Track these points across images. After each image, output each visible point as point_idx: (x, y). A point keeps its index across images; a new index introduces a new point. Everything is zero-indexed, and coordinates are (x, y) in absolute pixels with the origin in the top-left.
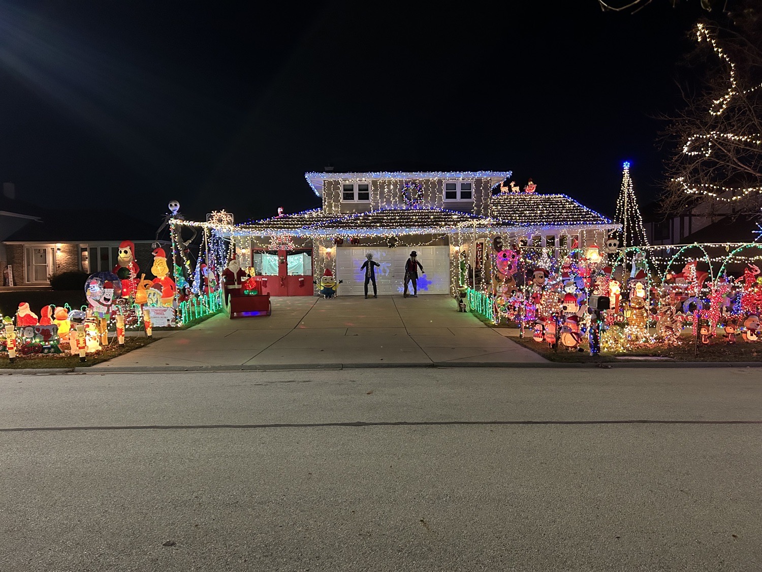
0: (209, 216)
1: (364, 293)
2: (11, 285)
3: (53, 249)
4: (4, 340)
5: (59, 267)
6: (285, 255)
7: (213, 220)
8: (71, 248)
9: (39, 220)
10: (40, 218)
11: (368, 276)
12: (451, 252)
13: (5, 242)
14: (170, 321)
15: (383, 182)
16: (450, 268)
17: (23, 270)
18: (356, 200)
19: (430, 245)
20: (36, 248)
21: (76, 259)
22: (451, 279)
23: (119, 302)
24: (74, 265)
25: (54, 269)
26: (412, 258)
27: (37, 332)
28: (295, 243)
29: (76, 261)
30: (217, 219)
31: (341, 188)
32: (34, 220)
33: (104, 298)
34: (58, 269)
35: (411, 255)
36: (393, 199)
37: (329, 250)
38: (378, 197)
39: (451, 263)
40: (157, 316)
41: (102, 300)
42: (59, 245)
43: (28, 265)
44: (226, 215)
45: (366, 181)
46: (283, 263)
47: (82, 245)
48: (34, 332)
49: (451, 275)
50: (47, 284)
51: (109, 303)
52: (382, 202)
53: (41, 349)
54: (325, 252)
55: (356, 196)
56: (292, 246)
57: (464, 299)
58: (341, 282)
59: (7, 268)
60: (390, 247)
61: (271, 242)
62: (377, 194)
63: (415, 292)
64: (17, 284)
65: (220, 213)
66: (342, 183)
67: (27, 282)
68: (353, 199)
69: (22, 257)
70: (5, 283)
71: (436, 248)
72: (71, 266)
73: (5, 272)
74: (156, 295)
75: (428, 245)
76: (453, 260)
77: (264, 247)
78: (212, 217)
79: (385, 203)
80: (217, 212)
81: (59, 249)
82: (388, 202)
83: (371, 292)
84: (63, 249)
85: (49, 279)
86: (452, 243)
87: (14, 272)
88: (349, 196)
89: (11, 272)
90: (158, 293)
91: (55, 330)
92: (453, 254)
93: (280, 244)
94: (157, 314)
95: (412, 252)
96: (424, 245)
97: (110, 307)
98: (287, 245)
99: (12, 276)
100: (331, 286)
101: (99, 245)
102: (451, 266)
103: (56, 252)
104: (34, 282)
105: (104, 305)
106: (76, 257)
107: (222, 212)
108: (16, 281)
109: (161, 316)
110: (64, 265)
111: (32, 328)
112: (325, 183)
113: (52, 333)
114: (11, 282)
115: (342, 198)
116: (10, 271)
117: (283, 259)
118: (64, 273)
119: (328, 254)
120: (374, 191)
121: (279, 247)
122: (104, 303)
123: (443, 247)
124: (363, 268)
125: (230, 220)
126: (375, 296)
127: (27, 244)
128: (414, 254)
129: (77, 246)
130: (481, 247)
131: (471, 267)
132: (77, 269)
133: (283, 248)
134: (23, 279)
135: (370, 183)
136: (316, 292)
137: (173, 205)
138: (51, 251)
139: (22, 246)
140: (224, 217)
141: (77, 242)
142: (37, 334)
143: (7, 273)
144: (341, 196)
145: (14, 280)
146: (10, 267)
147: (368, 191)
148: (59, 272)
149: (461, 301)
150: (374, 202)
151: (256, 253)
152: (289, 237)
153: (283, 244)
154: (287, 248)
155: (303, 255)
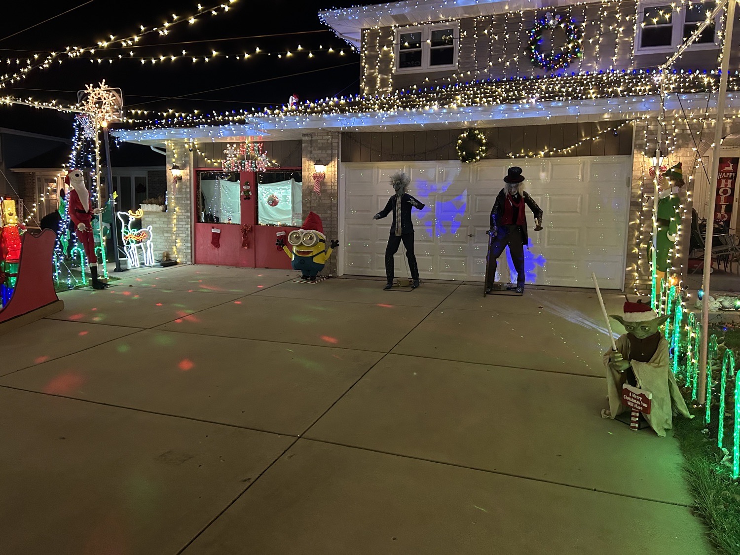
0: (81, 95)
1: (383, 272)
6: (252, 182)
7: (88, 103)
11: (397, 235)
12: (637, 173)
13: (11, 169)
15: (485, 21)
16: (630, 220)
18: (426, 66)
19: (575, 154)
22: (630, 249)
26: (510, 188)
28: (270, 156)
31: (396, 43)
32: (64, 143)
35: (506, 180)
37: (320, 169)
39: (635, 205)
44: (108, 91)
45: (447, 21)
46: (249, 198)
49: (630, 237)
54: (314, 174)
55: (426, 58)
56: (264, 163)
57: (641, 370)
60: (464, 160)
61: (227, 155)
62: (471, 49)
63: (521, 279)
65: (98, 89)
66: (398, 31)
68: (420, 65)
71: (592, 164)
75: (569, 155)
76: (642, 196)
77: (215, 164)
78: (85, 97)
80: (93, 88)
83: (402, 270)
86: (641, 147)
88: (410, 58)
92: (641, 178)
93: (242, 158)
95: (510, 171)
96: (556, 155)
98: (256, 159)
102: (632, 213)
107: (102, 86)
112: (363, 35)
115: (398, 64)
117: (248, 191)
119: (320, 178)
120: (464, 42)
121: (241, 164)
123: (614, 158)
125: (113, 101)
126: (415, 281)
128: (515, 176)
130: (731, 168)
131: (700, 216)
133: (248, 167)
135: (456, 25)
140: (105, 96)
144: (395, 59)
147: (451, 43)
149: (630, 377)
151: (204, 178)
152: (260, 143)
153: (248, 158)
154: (256, 167)
155: (293, 183)
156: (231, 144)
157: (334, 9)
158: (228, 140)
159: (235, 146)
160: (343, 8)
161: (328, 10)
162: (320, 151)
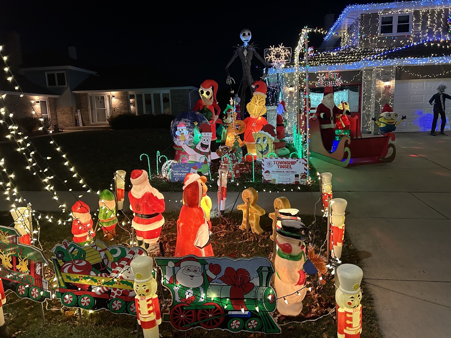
0: (267, 51)
2: (81, 125)
3: (109, 96)
4: (125, 287)
5: (114, 110)
7: (271, 55)
8: (122, 95)
9: (96, 74)
10: (96, 73)
13: (74, 92)
14: (300, 177)
15: (426, 12)
17: (88, 114)
18: (395, 33)
20: (96, 96)
21: (127, 104)
23: (222, 149)
24: (125, 109)
25: (111, 112)
27: (212, 276)
28: (343, 79)
29: (127, 106)
30: (275, 54)
31: (380, 22)
32: (93, 74)
33: (202, 144)
34: (114, 112)
36: (436, 30)
37: (387, 84)
38: (420, 28)
40: (282, 169)
41: (198, 147)
42: (114, 93)
43: (92, 109)
44: (284, 49)
45: (407, 11)
47: (131, 92)
48: (204, 275)
50: (107, 125)
51: (208, 150)
52: (424, 34)
53: (222, 319)
54: (383, 86)
55: (395, 28)
56: (339, 82)
58: (404, 118)
59: (77, 112)
61: (318, 79)
62: (418, 25)
64: (85, 124)
65: (278, 48)
66: (381, 16)
67: (92, 123)
68: (392, 32)
69: (87, 103)
70: (77, 124)
72: (123, 110)
73: (76, 115)
74: (266, 140)
77: (311, 84)
79: (426, 35)
80: (275, 47)
81: (113, 96)
82: (431, 33)
84: (116, 96)
85: (108, 120)
87: (82, 115)
88: (386, 29)
89: (80, 116)
90: (269, 138)
91: (265, 275)
93: (327, 80)
94: (282, 167)
97: (209, 156)
98: (335, 81)
99: (81, 118)
100: (394, 122)
101: (144, 91)
103: (112, 98)
104: (97, 122)
105: (201, 153)
106: (126, 102)
107: (281, 47)
108: (85, 122)
109: (286, 170)
110: (118, 109)
111: (198, 265)
113: (256, 282)
114: (81, 123)
115: (380, 31)
116: (79, 114)
118: (120, 115)
119: (387, 88)
120: (415, 22)
121: (326, 83)
122: (202, 150)
124: (431, 102)
125: (288, 54)
126: (442, 132)
127: (90, 93)
129: (127, 93)
132: (127, 112)
133: (330, 84)
134: (89, 120)
135: (411, 14)
136: (364, 129)
137: (247, 34)
138: (107, 98)
139: (86, 94)
140: (281, 51)
141: (126, 90)
142: (210, 280)
143: (77, 116)
144: (379, 29)
145: (83, 121)
146: (79, 111)
147: (408, 22)
148: (116, 114)
150: (414, 34)
152: (338, 72)
153: (331, 80)
154: (335, 84)
155: (349, 91)
156: (321, 74)
157: (357, 5)
158: (319, 72)
159: (323, 74)
160: (362, 4)
161: (354, 5)
162: (386, 75)
